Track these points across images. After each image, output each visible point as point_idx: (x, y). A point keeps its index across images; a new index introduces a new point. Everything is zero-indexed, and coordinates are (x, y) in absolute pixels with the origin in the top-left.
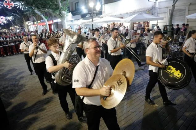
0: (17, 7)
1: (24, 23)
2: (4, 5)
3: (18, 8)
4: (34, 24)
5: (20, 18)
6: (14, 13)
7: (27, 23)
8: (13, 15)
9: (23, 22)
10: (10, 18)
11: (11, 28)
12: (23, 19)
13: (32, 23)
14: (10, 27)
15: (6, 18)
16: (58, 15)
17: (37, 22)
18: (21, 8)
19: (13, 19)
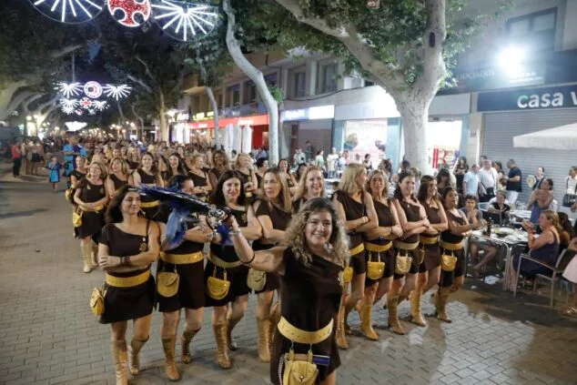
0: (162, 22)
1: (159, 113)
2: (106, 9)
4: (190, 121)
5: (152, 95)
7: (171, 113)
9: (158, 108)
10: (118, 91)
11: (114, 126)
12: (162, 97)
13: (186, 116)
14: (110, 124)
15: (104, 90)
16: (392, 75)
17: (206, 116)
18: (182, 29)
19: (127, 94)
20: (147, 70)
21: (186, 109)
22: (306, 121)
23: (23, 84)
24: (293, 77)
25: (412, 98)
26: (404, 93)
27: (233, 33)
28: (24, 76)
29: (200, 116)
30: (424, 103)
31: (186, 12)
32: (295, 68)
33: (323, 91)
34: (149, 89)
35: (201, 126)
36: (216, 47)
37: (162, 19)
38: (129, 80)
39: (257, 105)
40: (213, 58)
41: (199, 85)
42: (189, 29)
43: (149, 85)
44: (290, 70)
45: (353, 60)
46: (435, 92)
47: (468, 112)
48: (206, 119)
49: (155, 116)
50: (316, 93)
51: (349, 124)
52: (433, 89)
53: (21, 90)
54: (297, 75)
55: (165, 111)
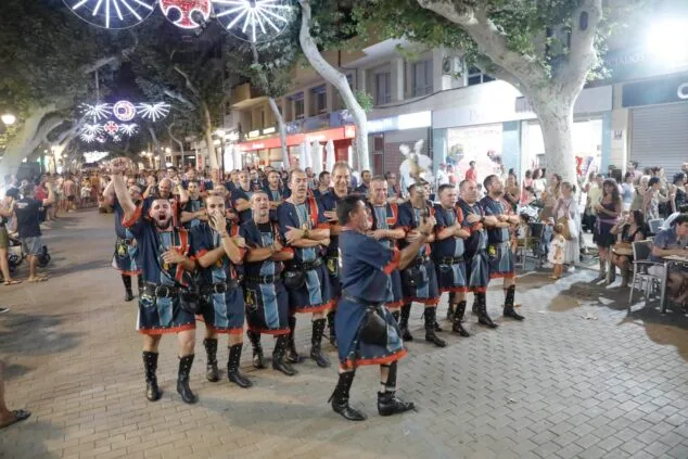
1: (204, 134)
3: (229, 27)
4: (241, 141)
5: (196, 112)
6: (172, 88)
7: (220, 132)
8: (166, 98)
10: (154, 110)
11: (144, 153)
12: (208, 114)
13: (236, 136)
14: (140, 151)
15: (138, 110)
16: (529, 68)
17: (261, 134)
18: (250, 27)
19: (165, 113)
20: (188, 83)
21: (235, 127)
22: (394, 132)
23: (52, 108)
24: (373, 78)
25: (554, 95)
26: (545, 90)
27: (308, 29)
28: (53, 99)
29: (254, 134)
30: (570, 101)
31: (253, 6)
32: (374, 68)
33: (414, 95)
34: (191, 106)
35: (256, 146)
36: (288, 47)
37: (225, 17)
38: (167, 96)
39: (328, 116)
40: (285, 62)
41: (252, 97)
42: (258, 27)
43: (191, 101)
44: (369, 71)
45: (475, 53)
46: (582, 87)
47: (610, 108)
48: (262, 137)
49: (199, 139)
50: (405, 97)
51: (451, 133)
52: (580, 83)
53: (48, 116)
54: (378, 76)
55: (212, 131)
